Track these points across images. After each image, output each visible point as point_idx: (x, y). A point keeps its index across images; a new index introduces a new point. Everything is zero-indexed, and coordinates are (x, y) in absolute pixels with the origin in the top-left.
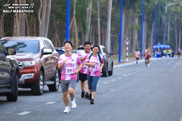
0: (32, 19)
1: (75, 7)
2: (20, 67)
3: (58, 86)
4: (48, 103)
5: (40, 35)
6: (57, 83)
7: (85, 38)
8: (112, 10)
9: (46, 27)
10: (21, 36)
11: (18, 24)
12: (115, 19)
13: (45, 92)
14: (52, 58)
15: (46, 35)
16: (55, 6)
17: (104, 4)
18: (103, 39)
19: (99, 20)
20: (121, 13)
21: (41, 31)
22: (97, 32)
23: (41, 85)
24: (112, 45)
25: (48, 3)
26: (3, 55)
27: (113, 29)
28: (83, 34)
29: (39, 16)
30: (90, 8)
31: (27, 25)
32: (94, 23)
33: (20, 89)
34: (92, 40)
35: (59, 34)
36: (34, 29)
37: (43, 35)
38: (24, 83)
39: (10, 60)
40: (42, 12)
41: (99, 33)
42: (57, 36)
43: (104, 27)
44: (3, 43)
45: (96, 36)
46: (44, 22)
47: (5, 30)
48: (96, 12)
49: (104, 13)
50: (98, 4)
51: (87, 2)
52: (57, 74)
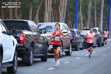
0: (55, 12)
1: (81, 4)
2: (49, 41)
3: (71, 52)
4: (65, 63)
5: (60, 22)
6: (71, 51)
7: (87, 23)
8: (104, 6)
9: (63, 16)
10: (49, 22)
11: (47, 15)
12: (106, 11)
13: (63, 56)
14: (67, 35)
15: (64, 21)
16: (69, 4)
17: (99, 2)
18: (98, 23)
19: (96, 12)
20: (110, 7)
21: (61, 19)
22: (94, 20)
23: (61, 52)
24: (103, 27)
25: (65, 2)
26: (39, 34)
27: (105, 18)
28: (85, 21)
29: (60, 10)
30: (90, 5)
31: (53, 15)
32: (93, 14)
33: (48, 54)
34: (91, 24)
35: (71, 21)
36: (57, 18)
37: (62, 22)
38: (51, 50)
39: (43, 37)
40: (61, 7)
41: (96, 20)
42: (70, 22)
43: (99, 16)
44: (38, 27)
45: (94, 22)
46: (62, 13)
47: (39, 19)
48: (94, 7)
49: (99, 8)
50: (95, 2)
51: (89, 1)
52: (71, 45)
